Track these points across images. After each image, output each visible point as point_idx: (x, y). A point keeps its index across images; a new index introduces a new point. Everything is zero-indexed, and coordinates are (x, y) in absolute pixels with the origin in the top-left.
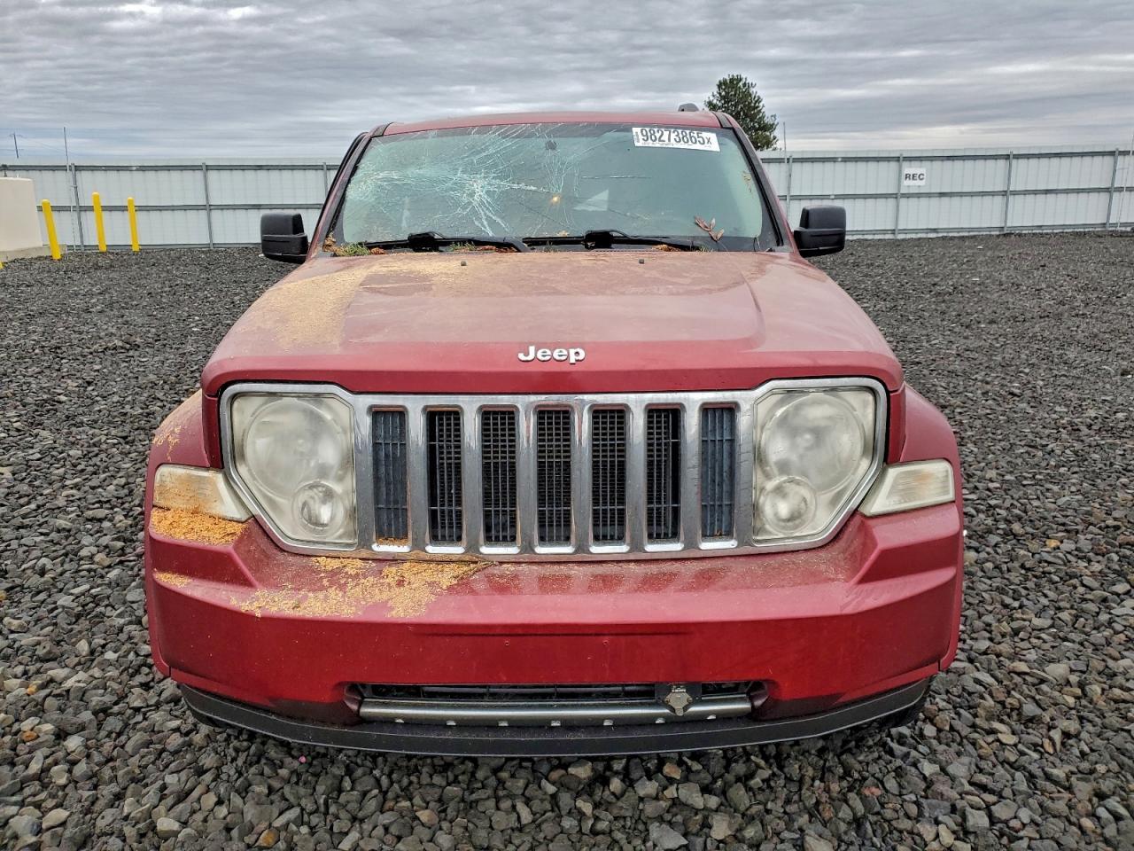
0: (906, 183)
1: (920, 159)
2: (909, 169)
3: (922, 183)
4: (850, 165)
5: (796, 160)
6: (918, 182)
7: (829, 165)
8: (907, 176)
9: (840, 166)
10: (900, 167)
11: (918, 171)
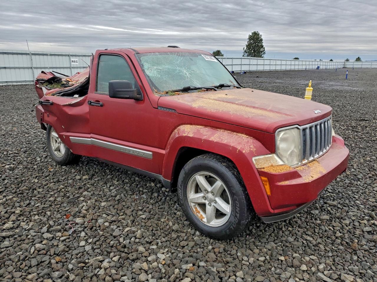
0: (73, 63)
1: (75, 56)
2: (73, 59)
3: (77, 64)
4: (53, 57)
5: (33, 54)
6: (76, 63)
7: (45, 57)
8: (72, 61)
9: (49, 57)
10: (70, 59)
11: (76, 60)
